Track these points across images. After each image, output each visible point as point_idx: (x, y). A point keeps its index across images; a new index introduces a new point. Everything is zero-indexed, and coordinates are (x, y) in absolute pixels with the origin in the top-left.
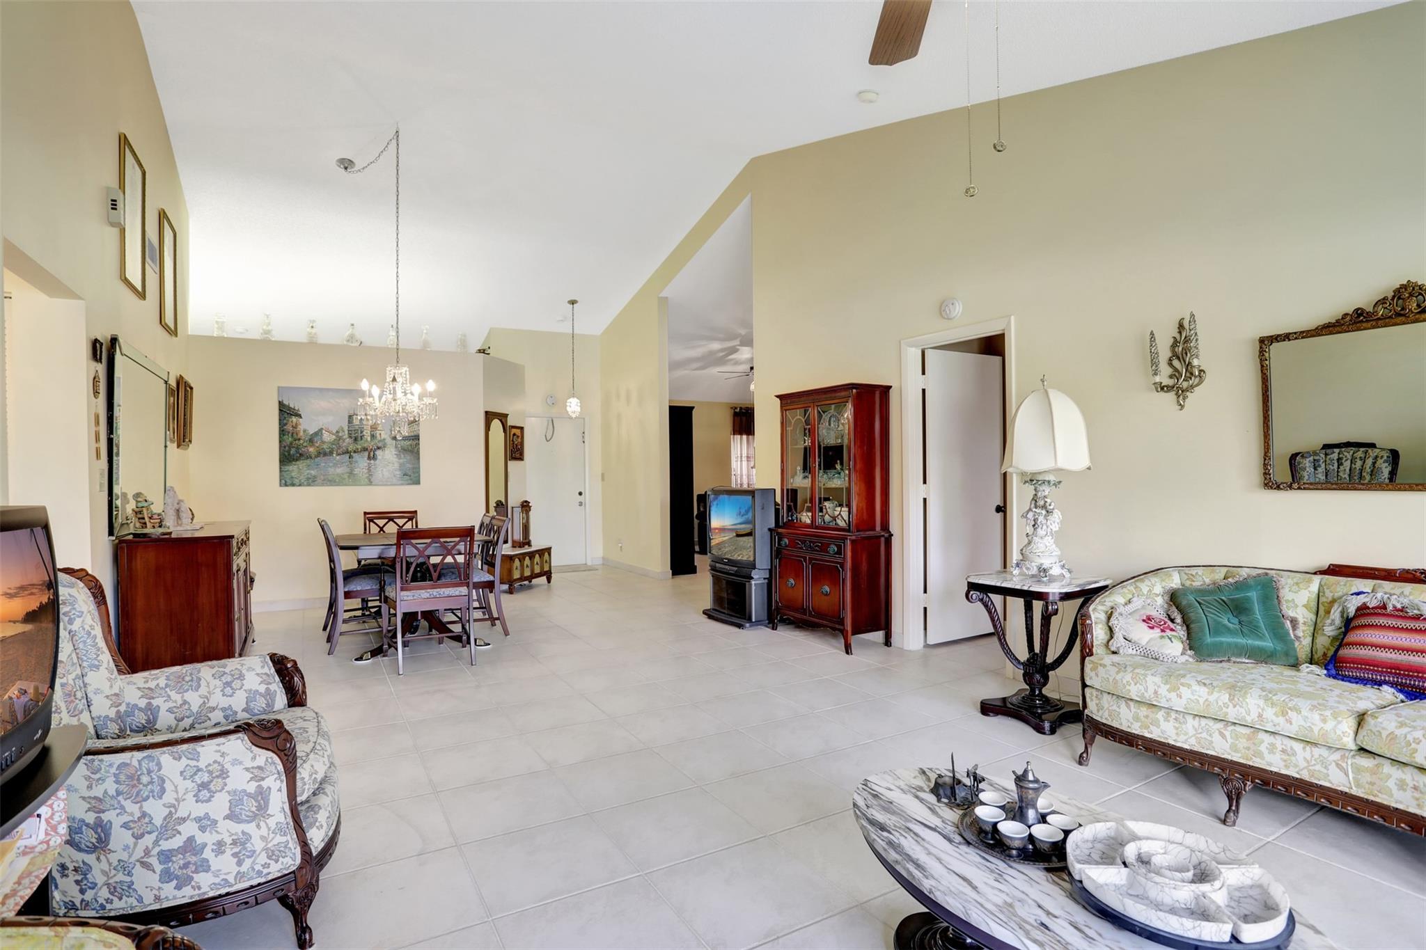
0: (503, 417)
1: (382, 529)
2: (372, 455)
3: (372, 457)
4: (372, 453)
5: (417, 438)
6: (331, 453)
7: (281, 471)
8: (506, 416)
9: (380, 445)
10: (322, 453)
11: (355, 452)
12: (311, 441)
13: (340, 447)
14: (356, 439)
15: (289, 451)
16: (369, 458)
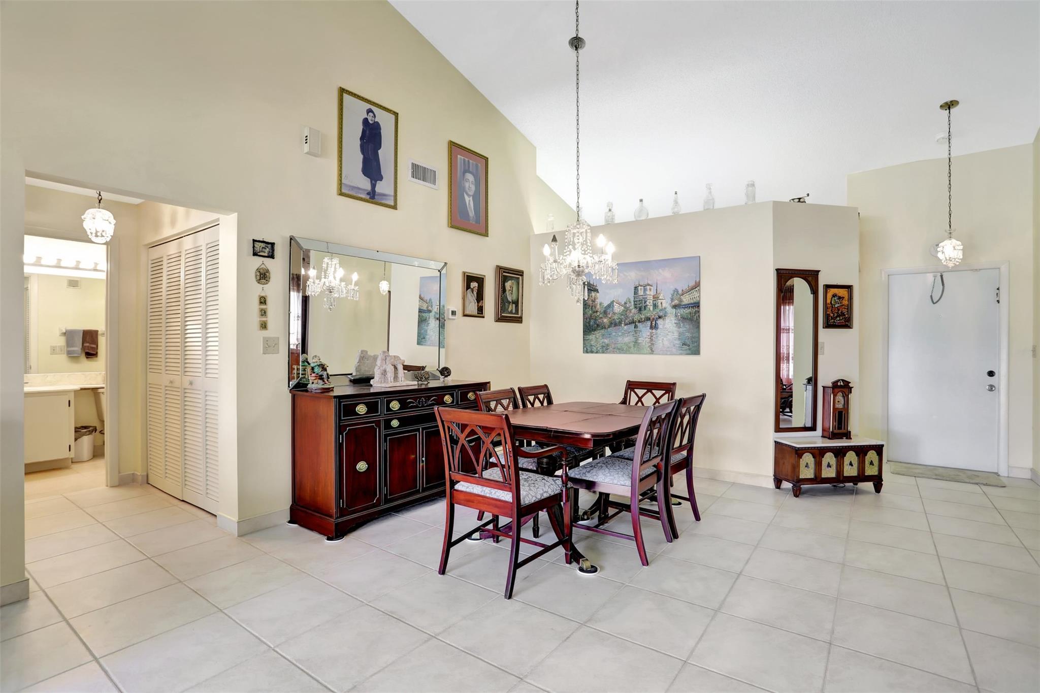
0: (811, 277)
1: (640, 399)
2: (654, 325)
3: (654, 327)
4: (654, 322)
5: (697, 305)
6: (620, 323)
7: (584, 340)
8: (816, 273)
9: (661, 314)
10: (615, 324)
11: (639, 322)
12: (605, 313)
13: (627, 317)
14: (640, 310)
15: (589, 323)
16: (651, 328)
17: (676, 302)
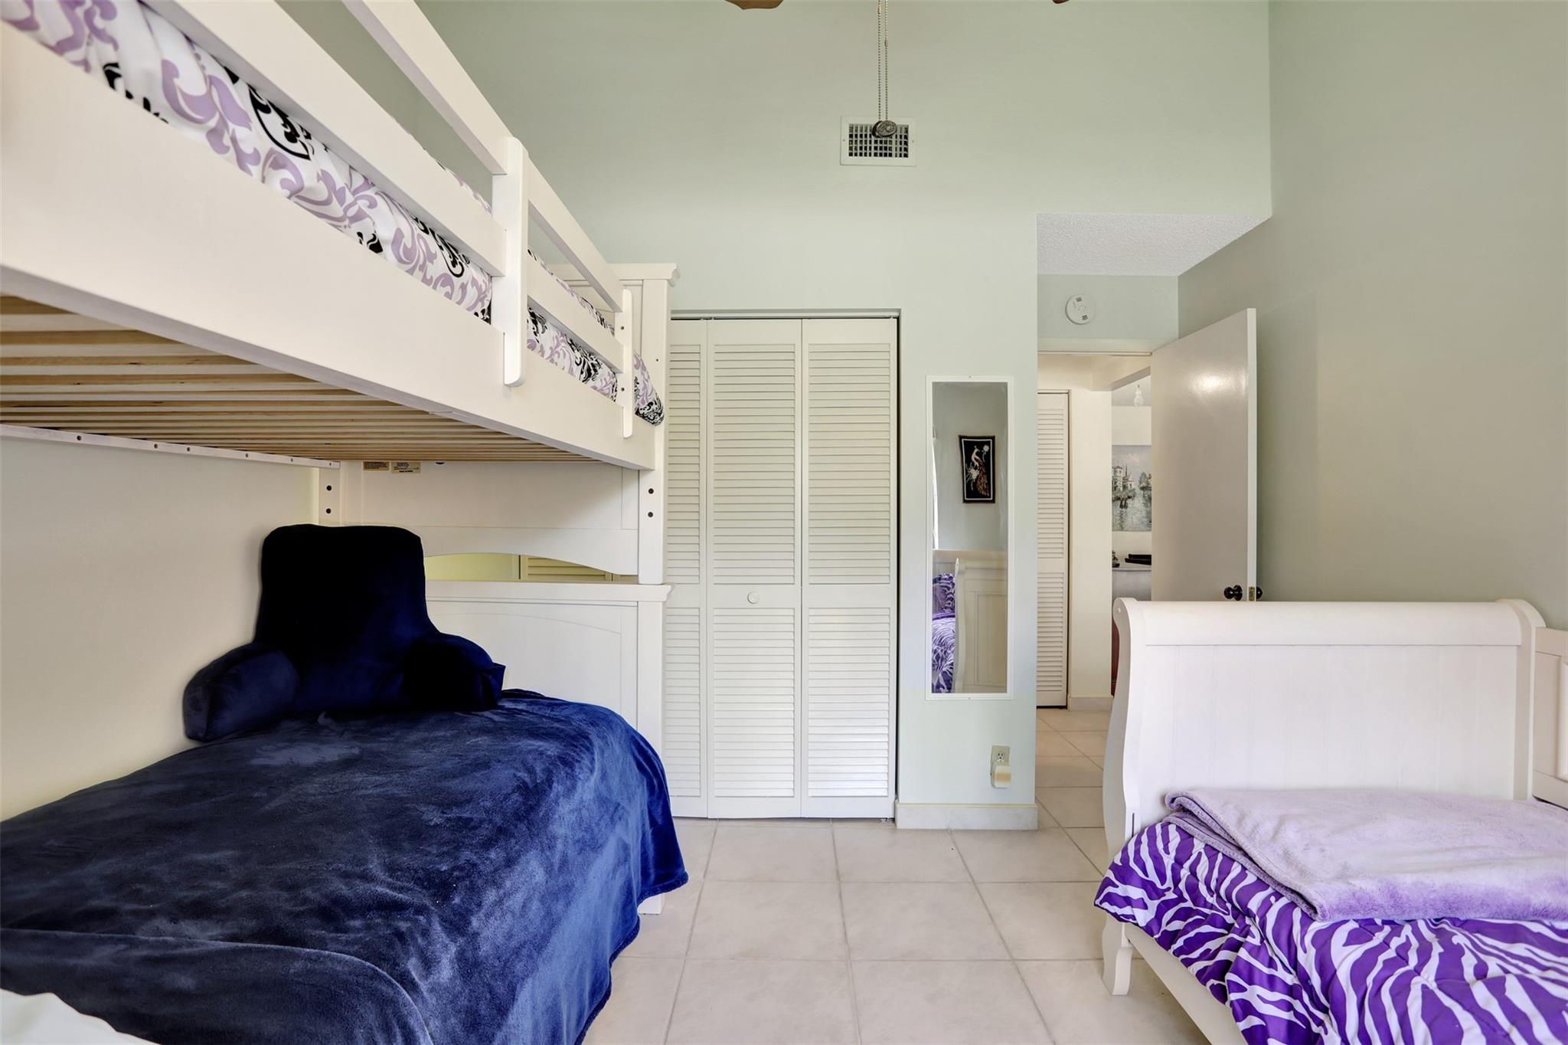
4: (1124, 502)
9: (1130, 494)
16: (1121, 506)
17: (1144, 484)
